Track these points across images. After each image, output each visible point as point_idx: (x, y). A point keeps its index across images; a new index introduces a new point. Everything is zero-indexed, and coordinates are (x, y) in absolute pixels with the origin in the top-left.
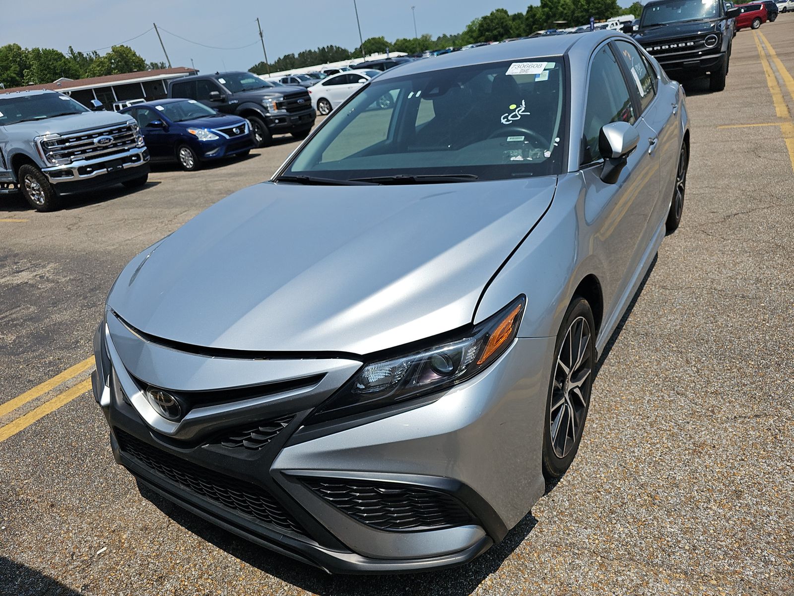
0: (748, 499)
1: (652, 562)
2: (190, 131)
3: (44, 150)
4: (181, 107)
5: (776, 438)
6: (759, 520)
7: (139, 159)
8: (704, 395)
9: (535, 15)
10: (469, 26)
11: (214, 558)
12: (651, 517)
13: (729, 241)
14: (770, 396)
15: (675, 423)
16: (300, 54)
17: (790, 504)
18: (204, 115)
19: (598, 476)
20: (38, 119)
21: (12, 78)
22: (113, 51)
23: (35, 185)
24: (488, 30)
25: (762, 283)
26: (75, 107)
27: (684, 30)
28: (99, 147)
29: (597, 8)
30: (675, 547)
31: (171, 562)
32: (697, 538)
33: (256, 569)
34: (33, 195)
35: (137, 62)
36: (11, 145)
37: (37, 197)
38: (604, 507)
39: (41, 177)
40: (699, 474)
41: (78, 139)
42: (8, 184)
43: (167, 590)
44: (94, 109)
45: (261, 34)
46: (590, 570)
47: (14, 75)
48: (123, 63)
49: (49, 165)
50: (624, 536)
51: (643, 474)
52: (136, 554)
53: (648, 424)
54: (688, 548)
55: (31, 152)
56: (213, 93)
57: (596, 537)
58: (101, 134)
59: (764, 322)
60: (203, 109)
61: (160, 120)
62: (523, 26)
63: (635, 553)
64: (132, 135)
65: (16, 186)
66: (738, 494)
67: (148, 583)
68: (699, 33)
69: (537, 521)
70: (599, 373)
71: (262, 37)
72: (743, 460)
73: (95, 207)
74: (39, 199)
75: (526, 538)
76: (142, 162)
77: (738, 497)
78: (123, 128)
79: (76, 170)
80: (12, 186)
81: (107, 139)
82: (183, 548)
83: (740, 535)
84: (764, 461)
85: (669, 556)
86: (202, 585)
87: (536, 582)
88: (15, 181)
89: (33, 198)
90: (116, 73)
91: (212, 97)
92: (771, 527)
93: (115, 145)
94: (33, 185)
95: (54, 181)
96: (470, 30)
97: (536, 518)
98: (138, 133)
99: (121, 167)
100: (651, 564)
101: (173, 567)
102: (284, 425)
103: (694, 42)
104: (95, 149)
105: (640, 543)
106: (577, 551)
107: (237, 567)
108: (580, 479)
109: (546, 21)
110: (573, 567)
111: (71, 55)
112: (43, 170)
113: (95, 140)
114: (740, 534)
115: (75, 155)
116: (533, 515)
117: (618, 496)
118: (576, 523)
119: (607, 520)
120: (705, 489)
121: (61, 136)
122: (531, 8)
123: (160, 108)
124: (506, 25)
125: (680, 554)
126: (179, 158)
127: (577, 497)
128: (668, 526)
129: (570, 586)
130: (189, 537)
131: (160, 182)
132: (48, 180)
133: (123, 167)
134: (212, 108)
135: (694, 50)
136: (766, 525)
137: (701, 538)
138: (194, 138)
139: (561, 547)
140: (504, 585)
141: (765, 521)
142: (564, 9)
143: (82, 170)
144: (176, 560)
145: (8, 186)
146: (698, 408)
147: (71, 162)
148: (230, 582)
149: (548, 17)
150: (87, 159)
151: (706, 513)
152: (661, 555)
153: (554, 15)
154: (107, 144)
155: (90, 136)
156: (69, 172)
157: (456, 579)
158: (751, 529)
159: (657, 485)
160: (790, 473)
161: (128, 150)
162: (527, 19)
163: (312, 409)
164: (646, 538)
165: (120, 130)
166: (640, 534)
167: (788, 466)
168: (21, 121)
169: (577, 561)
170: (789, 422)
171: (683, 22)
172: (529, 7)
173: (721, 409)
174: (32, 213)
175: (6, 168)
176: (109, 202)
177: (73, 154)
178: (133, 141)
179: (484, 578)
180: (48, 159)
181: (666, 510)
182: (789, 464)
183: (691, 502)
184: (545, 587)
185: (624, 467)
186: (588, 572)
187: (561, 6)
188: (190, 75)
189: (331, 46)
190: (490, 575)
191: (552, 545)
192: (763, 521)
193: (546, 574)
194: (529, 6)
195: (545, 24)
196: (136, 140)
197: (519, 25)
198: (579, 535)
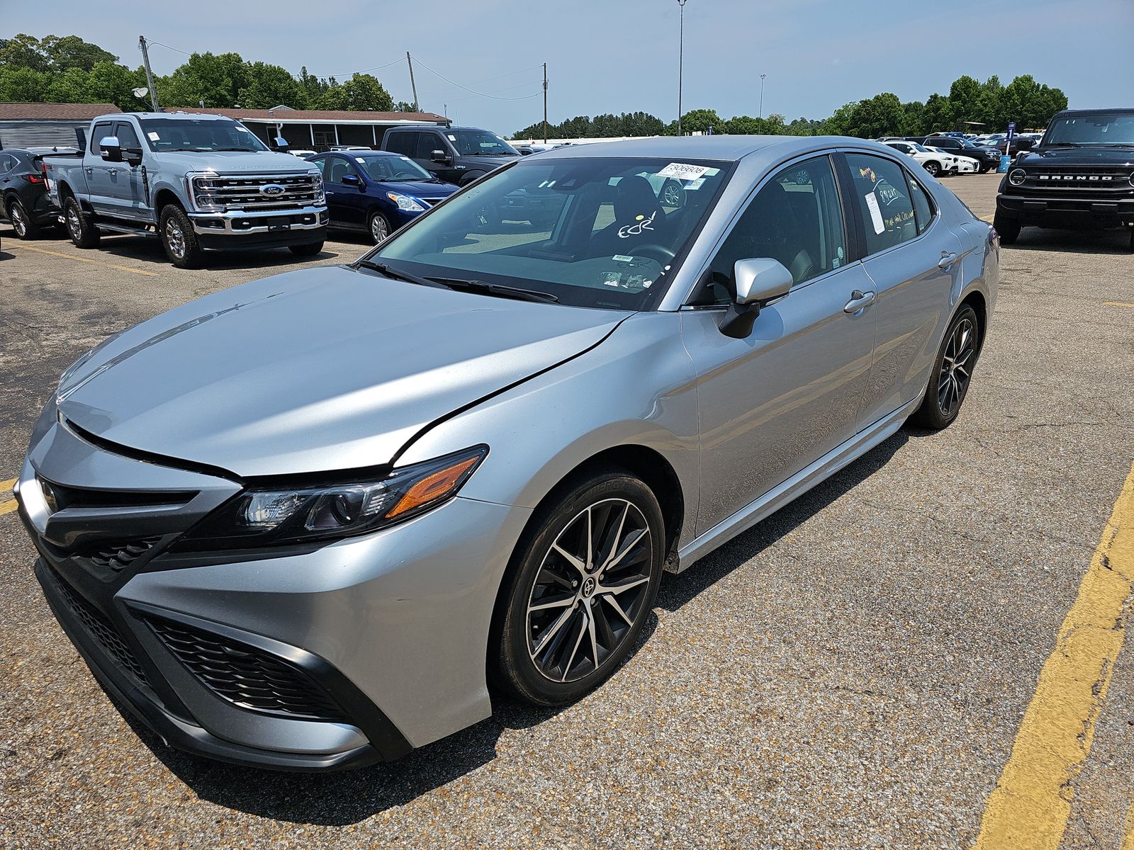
0: (780, 793)
1: (601, 840)
2: (390, 196)
3: (195, 190)
4: (390, 163)
5: (872, 726)
6: (774, 823)
7: (313, 220)
8: (817, 650)
9: (939, 109)
10: (839, 112)
11: (98, 711)
12: (638, 786)
13: (1004, 459)
14: (906, 671)
15: (754, 677)
16: (596, 119)
17: (831, 814)
18: (415, 178)
19: (609, 719)
20: (201, 151)
21: (221, 95)
22: (355, 80)
23: (177, 232)
24: (866, 121)
25: (1006, 524)
26: (252, 142)
27: (1108, 157)
28: (264, 197)
29: (1035, 112)
30: (642, 829)
31: (50, 704)
32: (679, 825)
33: (135, 735)
34: (173, 244)
35: (382, 99)
36: (160, 177)
37: (177, 248)
38: (588, 759)
39: (186, 223)
40: (737, 748)
41: (241, 183)
42: (150, 225)
43: (25, 734)
44: (275, 148)
45: (545, 84)
46: (517, 830)
47: (226, 93)
48: (363, 97)
49: (198, 210)
50: (588, 799)
51: (667, 730)
52: (20, 686)
53: (718, 669)
54: (658, 834)
55: (180, 191)
56: (436, 152)
57: (553, 793)
58: (270, 181)
59: (969, 575)
60: (417, 170)
61: (356, 176)
62: (918, 122)
63: (588, 824)
64: (311, 189)
65: (157, 230)
66: (771, 784)
67: (10, 721)
68: (1128, 164)
69: (496, 756)
70: (701, 593)
71: (545, 89)
72: (808, 743)
73: (243, 272)
74: (179, 251)
75: (468, 774)
76: (317, 225)
77: (768, 789)
78: (301, 178)
79: (230, 222)
80: (153, 229)
81: (277, 188)
82: (72, 691)
83: (735, 836)
84: (835, 751)
85: (628, 837)
86: (65, 738)
87: (443, 829)
88: (156, 224)
89: (172, 248)
90: (353, 110)
91: (434, 156)
92: (784, 835)
93: (286, 198)
94: (175, 232)
95: (200, 230)
96: (840, 117)
97: (497, 752)
98: (321, 187)
99: (287, 226)
100: (598, 842)
101: (48, 711)
102: (150, 546)
103: (1113, 177)
104: (258, 199)
105: (603, 814)
106: (518, 804)
107: (115, 727)
108: (584, 718)
109: (953, 119)
110: (501, 822)
111: (302, 79)
112: (189, 215)
113: (262, 188)
114: (737, 833)
115: (232, 202)
116: (496, 748)
117: (615, 749)
118: (541, 770)
119: (581, 776)
120: (731, 768)
121: (220, 176)
122: (934, 98)
123: (360, 160)
124: (895, 117)
125: (643, 840)
126: (370, 229)
127: (565, 739)
128: (652, 801)
129: (480, 843)
130: (88, 680)
131: (338, 255)
132: (193, 229)
133: (290, 227)
134: (429, 171)
135: (1112, 187)
136: (778, 832)
137: (684, 826)
138: (394, 205)
139: (503, 794)
140: (403, 822)
141: (782, 826)
142: (985, 106)
143: (237, 223)
144: (56, 703)
145: (149, 228)
146: (796, 665)
147: (226, 211)
148: (98, 742)
149: (958, 113)
150: (246, 210)
151: (712, 797)
152: (618, 834)
153: (968, 113)
154: (275, 196)
155: (256, 182)
156: (219, 223)
157: (351, 802)
158: (755, 832)
159: (674, 748)
160: (858, 775)
161: (302, 207)
162: (926, 113)
163: (180, 533)
164: (615, 809)
165: (296, 180)
166: (610, 803)
167: (863, 765)
168: (181, 150)
169: (510, 816)
170: (906, 710)
171: (1108, 146)
172: (931, 97)
173: (827, 672)
174: (168, 267)
175: (148, 205)
176: (262, 269)
177: (229, 200)
178: (311, 197)
179: (385, 809)
180: (198, 201)
181: (663, 781)
182: (866, 763)
183: (702, 779)
184: (451, 837)
185: (649, 716)
186: (513, 833)
187: (981, 101)
188: (438, 124)
189: (641, 113)
190: (395, 807)
191: (494, 790)
192: (778, 826)
193: (461, 822)
194: (933, 94)
195: (952, 123)
196: (315, 196)
197: (913, 119)
198: (535, 786)
